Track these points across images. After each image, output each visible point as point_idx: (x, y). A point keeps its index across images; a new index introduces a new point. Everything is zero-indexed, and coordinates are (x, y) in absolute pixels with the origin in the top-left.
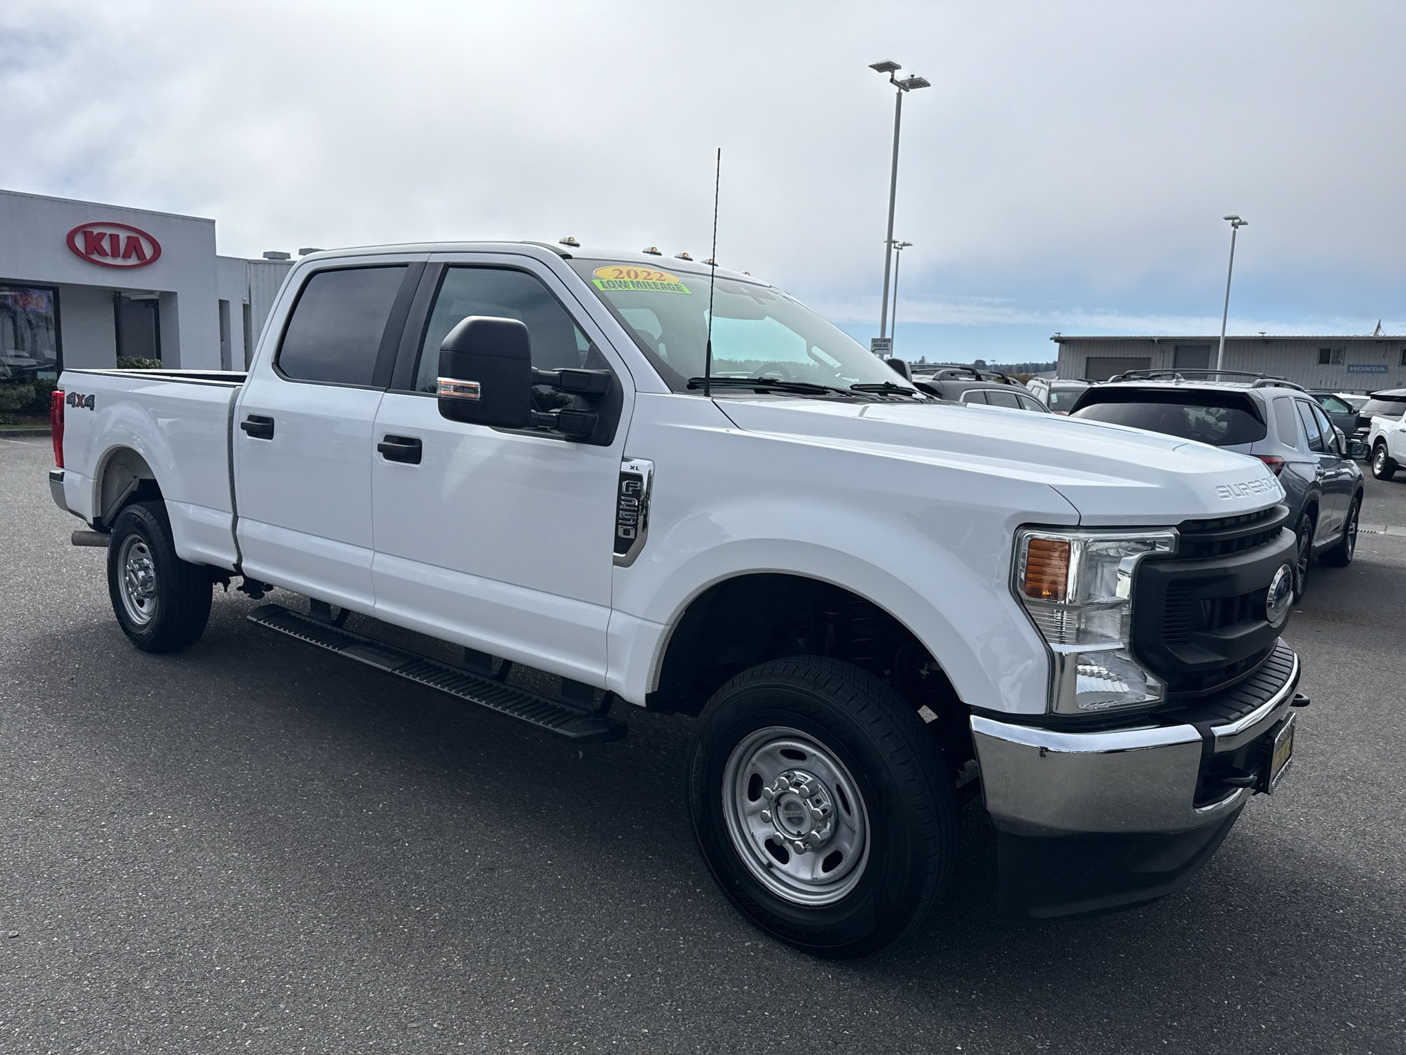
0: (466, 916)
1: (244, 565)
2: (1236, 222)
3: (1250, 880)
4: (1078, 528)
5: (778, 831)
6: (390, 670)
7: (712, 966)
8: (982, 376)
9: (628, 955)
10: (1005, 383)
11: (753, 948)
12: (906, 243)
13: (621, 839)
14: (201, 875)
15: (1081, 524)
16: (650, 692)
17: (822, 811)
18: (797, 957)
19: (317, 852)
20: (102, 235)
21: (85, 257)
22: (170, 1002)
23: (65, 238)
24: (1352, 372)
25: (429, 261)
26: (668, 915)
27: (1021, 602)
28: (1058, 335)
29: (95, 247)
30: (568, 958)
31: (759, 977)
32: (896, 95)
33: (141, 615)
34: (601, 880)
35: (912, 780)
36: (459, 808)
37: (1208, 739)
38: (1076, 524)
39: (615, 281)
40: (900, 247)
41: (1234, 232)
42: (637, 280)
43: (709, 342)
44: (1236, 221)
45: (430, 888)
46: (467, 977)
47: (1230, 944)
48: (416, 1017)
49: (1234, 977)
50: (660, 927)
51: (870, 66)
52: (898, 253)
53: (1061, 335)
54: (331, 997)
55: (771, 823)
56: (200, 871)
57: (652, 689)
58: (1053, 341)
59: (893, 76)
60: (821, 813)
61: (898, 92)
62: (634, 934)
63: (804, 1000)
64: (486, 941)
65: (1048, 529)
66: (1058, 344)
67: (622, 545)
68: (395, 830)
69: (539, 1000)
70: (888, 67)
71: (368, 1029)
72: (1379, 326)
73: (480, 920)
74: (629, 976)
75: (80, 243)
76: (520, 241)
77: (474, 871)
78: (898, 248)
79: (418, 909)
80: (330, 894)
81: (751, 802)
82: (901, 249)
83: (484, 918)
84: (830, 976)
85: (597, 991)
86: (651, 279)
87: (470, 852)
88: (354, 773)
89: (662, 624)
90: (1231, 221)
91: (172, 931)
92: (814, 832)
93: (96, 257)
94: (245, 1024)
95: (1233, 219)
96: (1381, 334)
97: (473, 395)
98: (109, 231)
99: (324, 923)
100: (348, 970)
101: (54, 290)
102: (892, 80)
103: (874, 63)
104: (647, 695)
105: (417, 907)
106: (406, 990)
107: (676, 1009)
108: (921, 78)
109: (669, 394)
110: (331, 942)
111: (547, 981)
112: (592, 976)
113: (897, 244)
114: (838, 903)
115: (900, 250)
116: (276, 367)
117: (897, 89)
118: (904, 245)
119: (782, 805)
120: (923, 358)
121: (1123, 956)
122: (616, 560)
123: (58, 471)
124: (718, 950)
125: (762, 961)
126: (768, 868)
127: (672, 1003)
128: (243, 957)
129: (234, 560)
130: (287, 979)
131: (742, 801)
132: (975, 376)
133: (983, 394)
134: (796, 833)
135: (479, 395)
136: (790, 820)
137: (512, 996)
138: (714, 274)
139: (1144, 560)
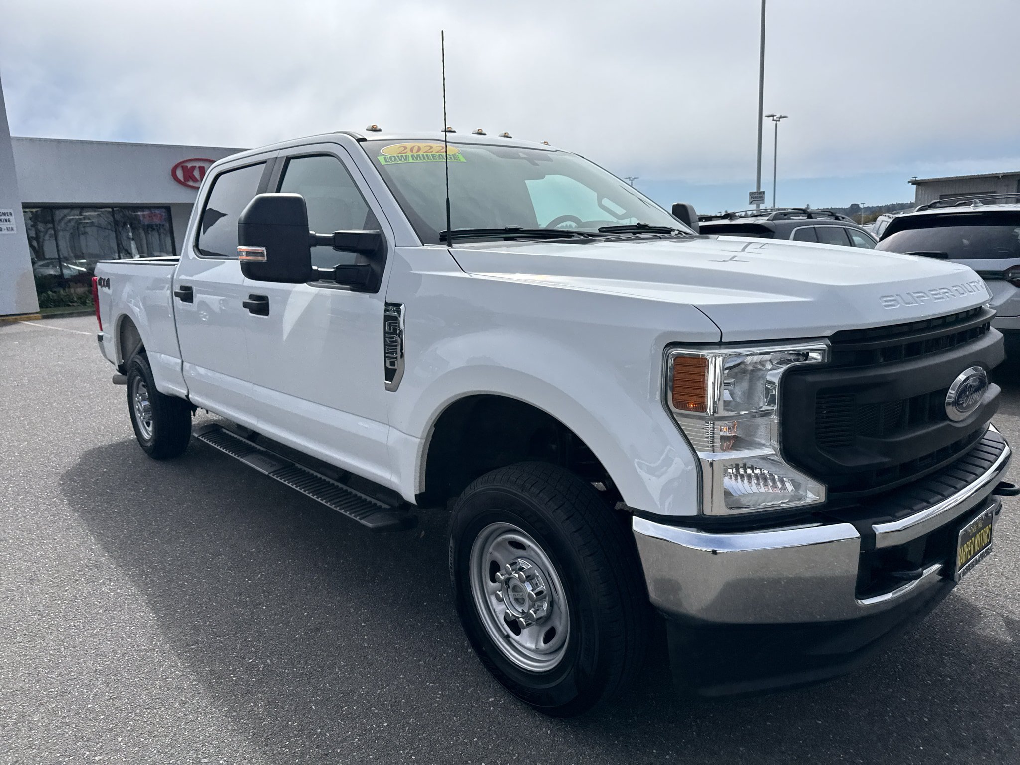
0: (283, 669)
1: (190, 396)
3: (967, 651)
4: (721, 344)
5: (508, 609)
6: (267, 473)
7: (455, 718)
8: (812, 215)
9: (392, 706)
10: (836, 219)
11: (495, 704)
12: (783, 115)
13: (426, 606)
14: (112, 630)
15: (723, 340)
16: (418, 492)
17: (535, 594)
18: (527, 713)
19: (199, 613)
20: (193, 168)
21: (183, 184)
22: (46, 732)
23: (170, 172)
25: (279, 157)
26: (437, 671)
27: (671, 414)
28: (914, 179)
29: (190, 177)
30: (344, 707)
31: (489, 730)
33: (147, 433)
34: (397, 640)
35: (596, 571)
36: (315, 578)
37: (868, 538)
38: (718, 340)
39: (398, 156)
40: (778, 119)
42: (418, 154)
43: (448, 199)
45: (266, 644)
46: (262, 721)
47: (927, 714)
48: (210, 754)
49: (922, 748)
50: (427, 682)
52: (776, 124)
53: (917, 179)
54: (156, 733)
55: (503, 602)
56: (113, 627)
57: (420, 490)
58: (911, 184)
60: (535, 596)
62: (405, 687)
63: (519, 753)
64: (289, 690)
65: (693, 347)
66: (915, 186)
67: (390, 374)
68: (261, 595)
69: (307, 743)
71: (171, 761)
73: (291, 672)
74: (386, 724)
75: (180, 174)
76: (334, 132)
77: (303, 631)
78: (776, 121)
79: (251, 661)
80: (193, 647)
81: (492, 584)
82: (779, 120)
83: (295, 670)
84: (549, 732)
85: (356, 737)
86: (431, 152)
87: (308, 614)
88: (251, 550)
89: (417, 438)
91: (73, 674)
92: (531, 611)
93: (191, 183)
94: (88, 753)
97: (260, 258)
98: (197, 164)
99: (178, 671)
100: (178, 711)
101: (167, 208)
104: (416, 495)
105: (249, 659)
106: (213, 730)
107: (411, 756)
109: (420, 246)
110: (177, 687)
111: (320, 727)
112: (356, 723)
113: (775, 118)
114: (554, 670)
115: (778, 122)
116: (195, 249)
118: (781, 117)
119: (510, 587)
120: (808, 205)
121: (820, 722)
122: (388, 387)
123: (101, 334)
124: (465, 704)
125: (498, 716)
126: (507, 638)
127: (410, 750)
128: (111, 697)
129: (185, 392)
130: (133, 716)
131: (486, 583)
132: (807, 215)
133: (813, 230)
134: (521, 611)
135: (266, 259)
136: (517, 600)
137: (289, 739)
138: (447, 140)
139: (790, 371)
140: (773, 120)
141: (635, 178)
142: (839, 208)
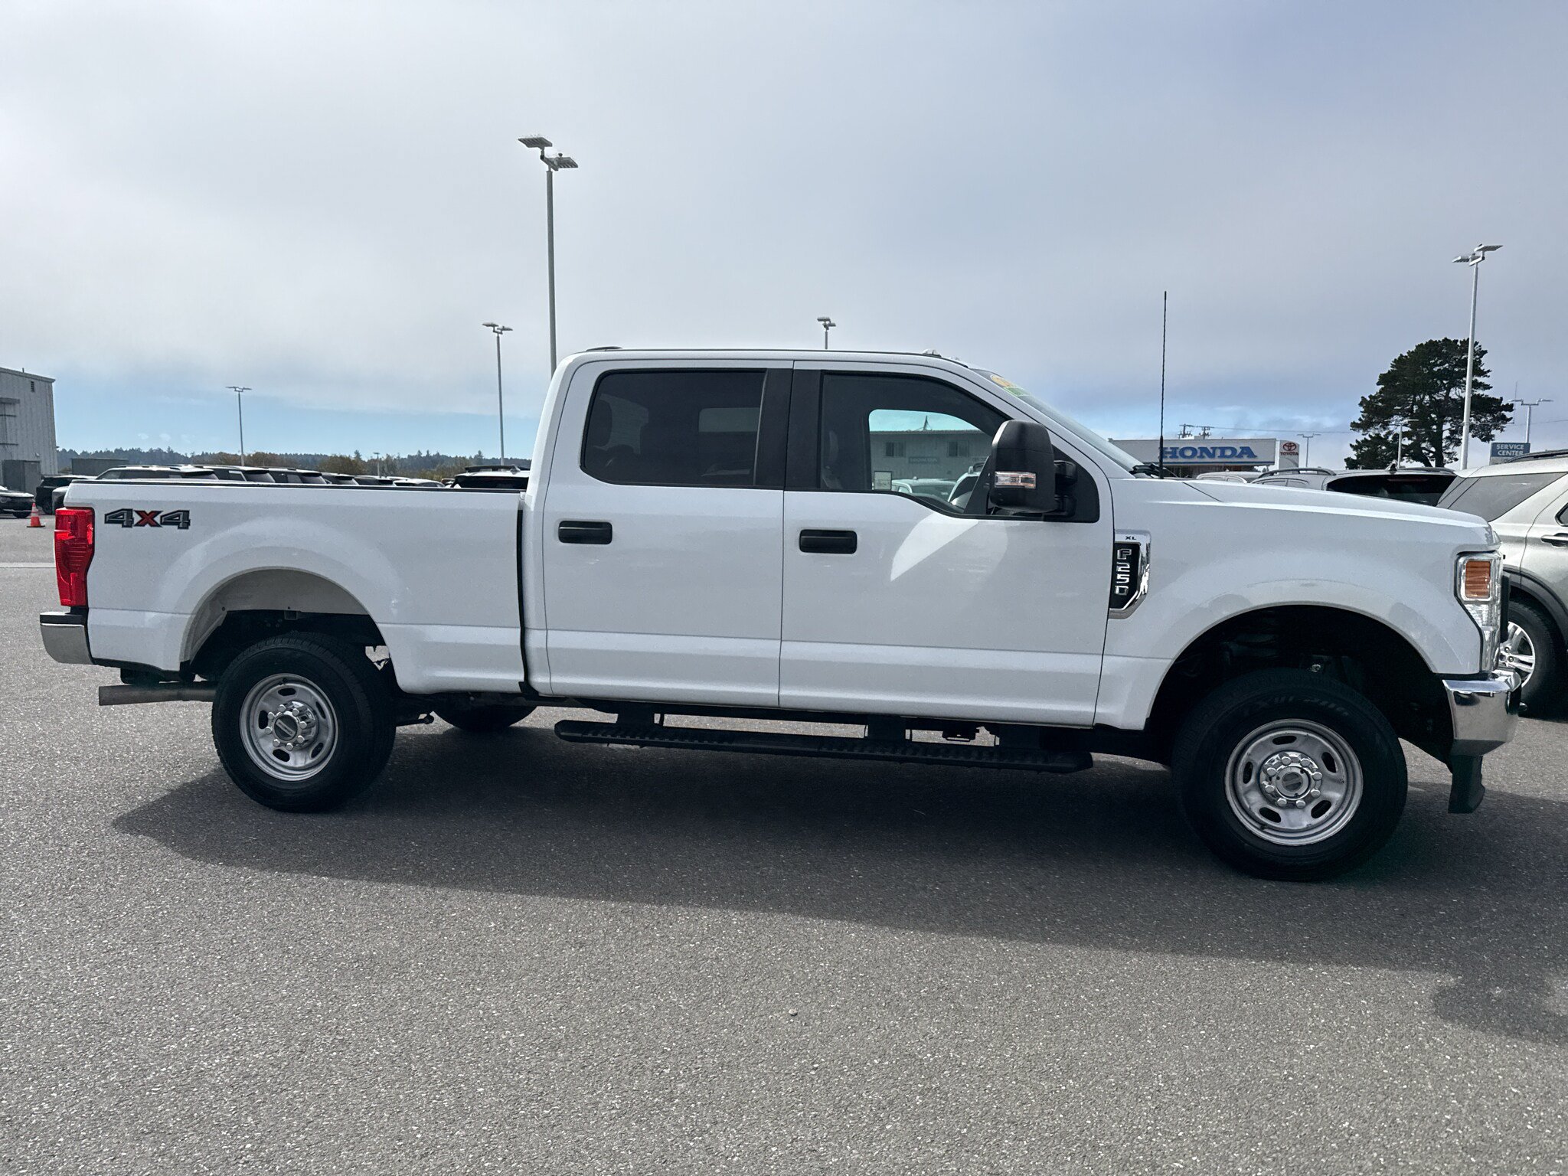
2: (828, 324)
12: (506, 327)
24: (913, 463)
32: (546, 173)
40: (499, 331)
41: (826, 333)
44: (827, 322)
51: (520, 140)
52: (498, 338)
59: (543, 152)
61: (548, 170)
70: (539, 143)
72: (926, 422)
82: (501, 333)
90: (823, 322)
95: (825, 320)
96: (928, 429)
102: (542, 157)
103: (523, 137)
108: (569, 158)
113: (496, 328)
115: (500, 335)
117: (546, 167)
118: (504, 329)
120: (480, 452)
140: (494, 331)
141: (244, 389)
142: (522, 460)
